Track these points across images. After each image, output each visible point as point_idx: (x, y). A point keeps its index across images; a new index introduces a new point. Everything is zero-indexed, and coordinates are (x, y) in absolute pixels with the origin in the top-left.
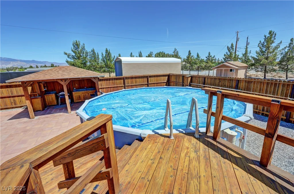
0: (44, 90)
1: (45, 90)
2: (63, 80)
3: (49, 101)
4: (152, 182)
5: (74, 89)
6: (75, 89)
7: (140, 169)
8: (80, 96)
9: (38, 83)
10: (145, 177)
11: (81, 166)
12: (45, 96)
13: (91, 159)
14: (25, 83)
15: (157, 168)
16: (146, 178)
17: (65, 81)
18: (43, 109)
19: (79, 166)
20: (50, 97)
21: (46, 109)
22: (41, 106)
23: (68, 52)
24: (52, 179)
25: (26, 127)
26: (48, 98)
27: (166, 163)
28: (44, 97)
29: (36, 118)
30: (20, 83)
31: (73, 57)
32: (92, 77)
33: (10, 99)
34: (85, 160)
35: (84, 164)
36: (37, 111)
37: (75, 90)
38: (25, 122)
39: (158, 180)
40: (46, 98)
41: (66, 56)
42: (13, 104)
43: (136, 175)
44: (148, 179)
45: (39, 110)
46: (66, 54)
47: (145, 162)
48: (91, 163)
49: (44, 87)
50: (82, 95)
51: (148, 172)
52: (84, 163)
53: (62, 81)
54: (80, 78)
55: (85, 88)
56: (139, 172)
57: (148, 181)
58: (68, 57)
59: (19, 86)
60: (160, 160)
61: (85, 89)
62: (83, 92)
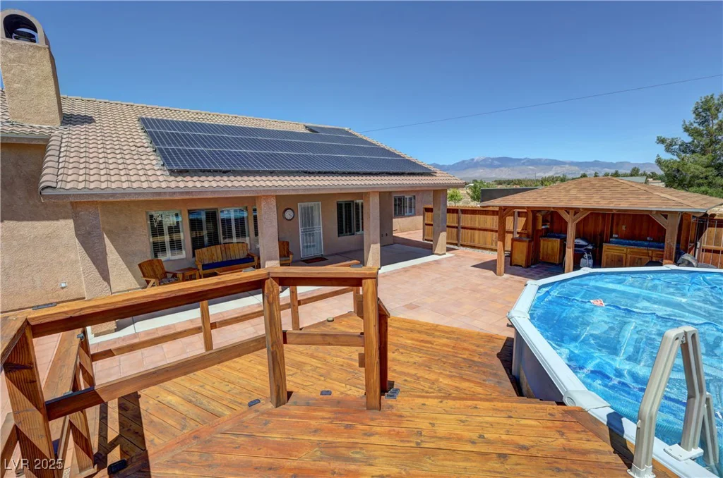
0: (540, 227)
1: (543, 227)
2: (570, 211)
3: (545, 253)
4: (418, 451)
5: (611, 237)
6: (616, 238)
7: (438, 422)
8: (622, 258)
9: (532, 211)
10: (425, 436)
11: (455, 377)
12: (542, 241)
13: (479, 381)
14: (504, 210)
15: (463, 453)
16: (423, 438)
17: (575, 213)
18: (528, 266)
19: (454, 374)
20: (550, 244)
21: (533, 266)
22: (524, 258)
23: (668, 136)
24: (415, 363)
25: (479, 285)
26: (545, 246)
27: (495, 472)
28: (540, 241)
29: (506, 276)
30: (497, 209)
31: (685, 148)
32: (651, 211)
33: (492, 235)
34: (470, 375)
35: (461, 378)
36: (517, 265)
37: (614, 240)
38: (486, 278)
39: (430, 461)
40: (542, 245)
41: (662, 147)
42: (494, 244)
43: (422, 421)
44: (422, 441)
45: (520, 264)
46: (661, 141)
47: (464, 425)
48: (472, 385)
49: (544, 222)
50: (629, 256)
51: (440, 438)
52: (464, 377)
53: (568, 213)
54: (611, 210)
55: (648, 238)
56: (431, 423)
57: (417, 443)
58: (668, 150)
59: (494, 213)
60: (495, 455)
61: (646, 243)
62: (635, 249)
